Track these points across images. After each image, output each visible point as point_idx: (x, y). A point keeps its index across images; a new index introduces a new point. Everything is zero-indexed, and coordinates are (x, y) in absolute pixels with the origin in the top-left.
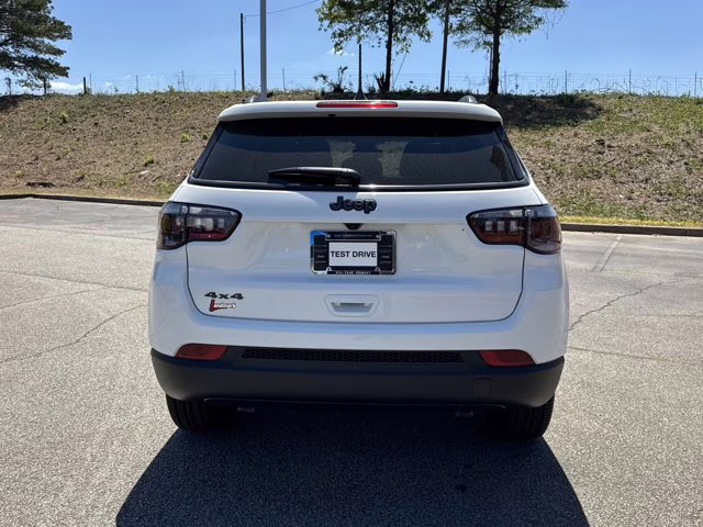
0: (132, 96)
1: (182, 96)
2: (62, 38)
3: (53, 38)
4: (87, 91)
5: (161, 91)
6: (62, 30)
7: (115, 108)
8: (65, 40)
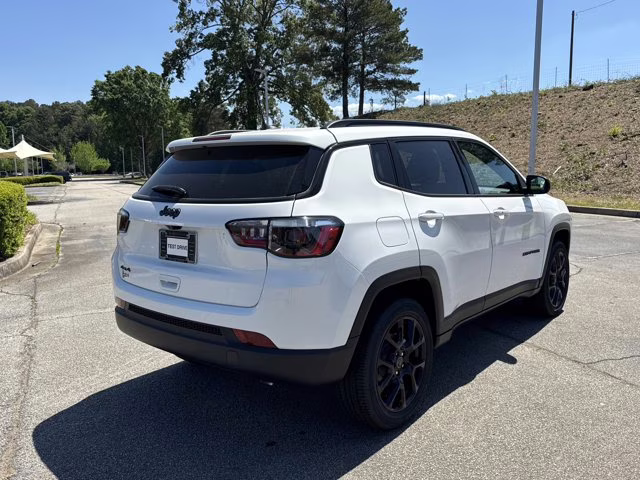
0: (460, 103)
1: (502, 98)
2: (415, 60)
3: (410, 62)
4: (426, 102)
5: (486, 95)
6: (416, 54)
7: (444, 115)
8: (418, 61)
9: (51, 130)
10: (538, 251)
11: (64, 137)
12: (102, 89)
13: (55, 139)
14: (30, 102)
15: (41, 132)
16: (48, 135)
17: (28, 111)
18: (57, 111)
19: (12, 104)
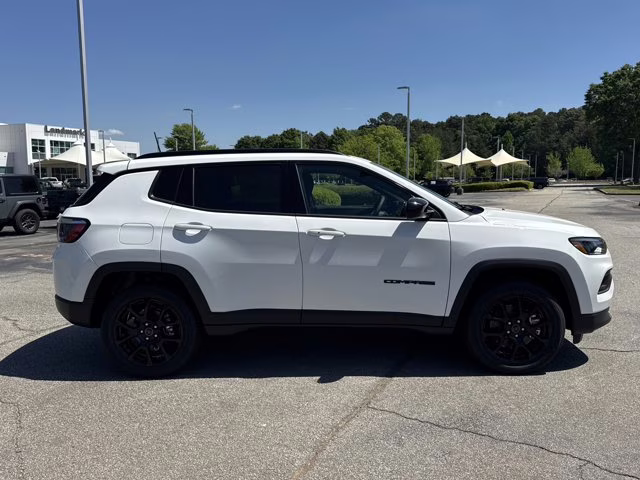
9: (553, 137)
10: (433, 283)
11: (564, 143)
12: (596, 92)
13: (555, 145)
14: (539, 112)
15: (543, 140)
16: (549, 142)
17: (534, 120)
18: (562, 119)
19: (522, 114)
